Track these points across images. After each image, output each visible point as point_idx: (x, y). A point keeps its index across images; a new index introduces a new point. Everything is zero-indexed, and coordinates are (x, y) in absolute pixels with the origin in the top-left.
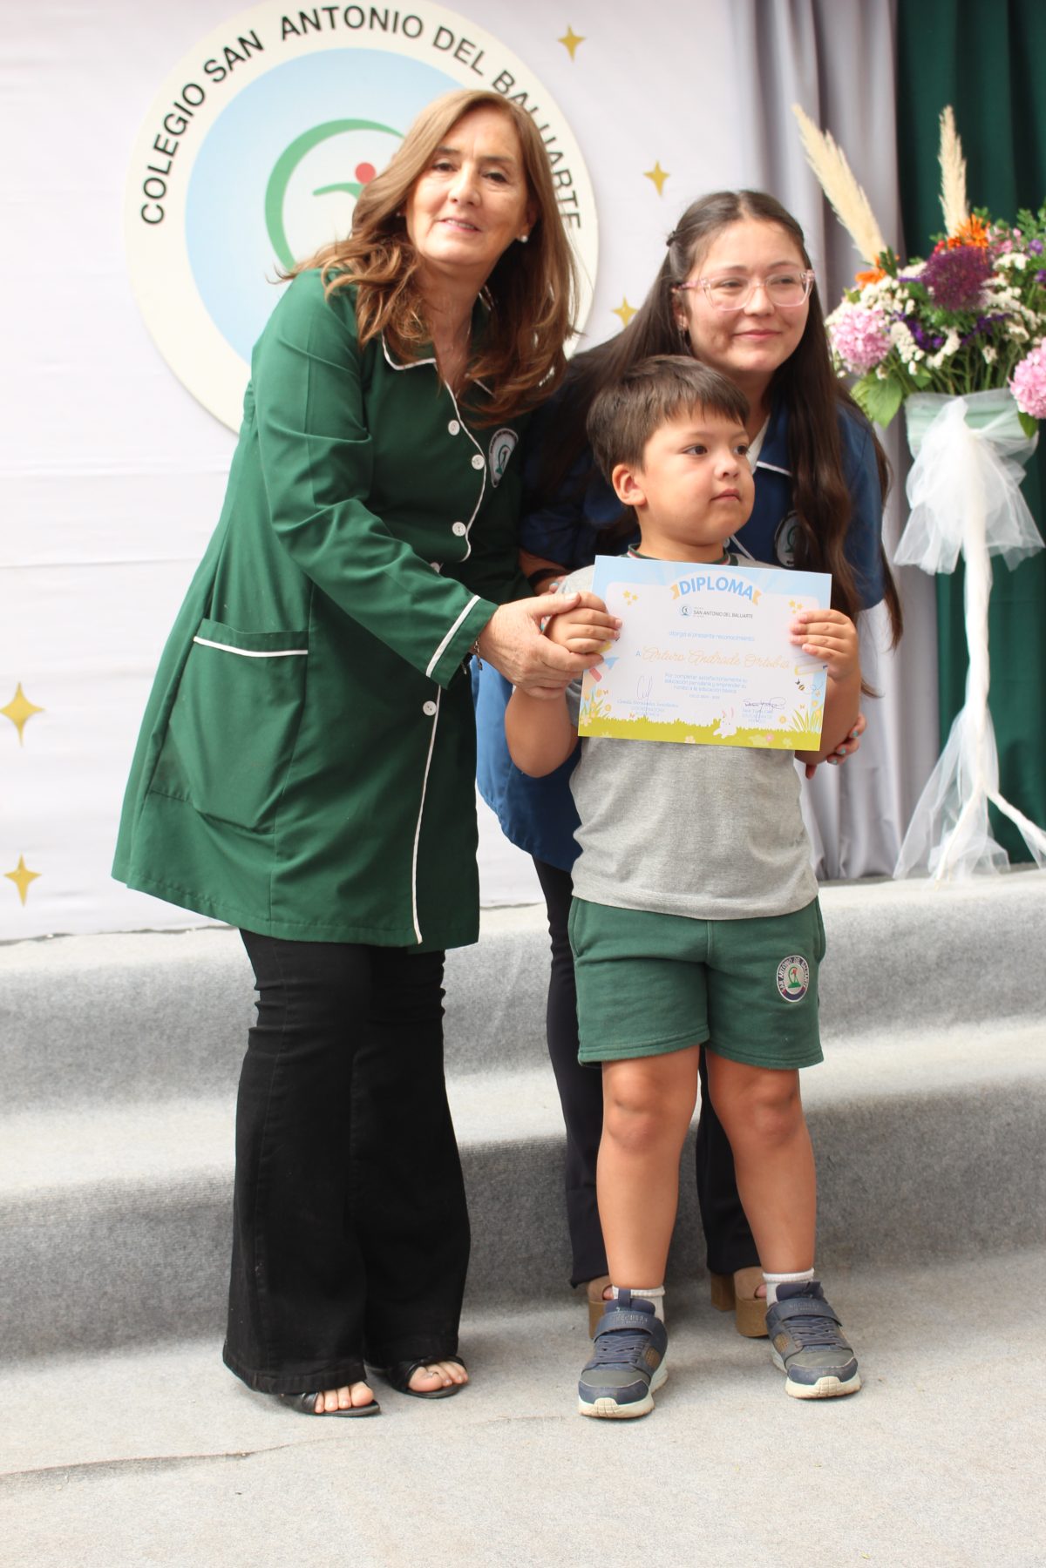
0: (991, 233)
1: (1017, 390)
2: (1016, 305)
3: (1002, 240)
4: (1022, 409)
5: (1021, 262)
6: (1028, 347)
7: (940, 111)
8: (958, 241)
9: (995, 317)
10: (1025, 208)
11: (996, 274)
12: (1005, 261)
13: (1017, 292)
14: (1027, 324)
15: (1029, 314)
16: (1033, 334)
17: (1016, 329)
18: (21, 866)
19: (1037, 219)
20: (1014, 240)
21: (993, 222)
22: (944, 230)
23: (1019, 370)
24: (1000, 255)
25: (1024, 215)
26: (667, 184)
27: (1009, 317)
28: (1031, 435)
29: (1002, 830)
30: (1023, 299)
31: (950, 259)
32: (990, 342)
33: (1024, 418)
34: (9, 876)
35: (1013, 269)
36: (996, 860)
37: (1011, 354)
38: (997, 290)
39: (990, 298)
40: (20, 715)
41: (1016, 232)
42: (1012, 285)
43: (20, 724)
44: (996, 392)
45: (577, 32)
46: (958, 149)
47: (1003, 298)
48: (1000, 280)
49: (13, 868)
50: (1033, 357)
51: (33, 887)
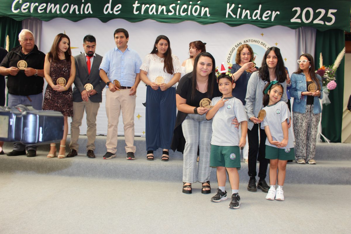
0: (325, 68)
1: (327, 86)
2: (328, 77)
3: (327, 69)
4: (328, 89)
5: (329, 71)
6: (329, 82)
7: (320, 53)
8: (321, 69)
9: (325, 78)
10: (330, 65)
11: (325, 73)
12: (327, 71)
13: (328, 75)
14: (329, 79)
15: (329, 78)
16: (330, 80)
17: (328, 80)
19: (331, 67)
20: (328, 69)
21: (326, 67)
22: (319, 67)
23: (328, 84)
24: (326, 71)
25: (329, 66)
26: (287, 60)
27: (327, 78)
28: (329, 91)
29: (322, 138)
30: (328, 76)
31: (320, 71)
32: (324, 81)
33: (328, 90)
35: (328, 73)
36: (320, 141)
37: (327, 82)
38: (326, 75)
39: (325, 76)
41: (328, 68)
42: (327, 74)
44: (325, 87)
45: (277, 43)
46: (322, 58)
47: (326, 76)
48: (326, 74)
50: (330, 83)
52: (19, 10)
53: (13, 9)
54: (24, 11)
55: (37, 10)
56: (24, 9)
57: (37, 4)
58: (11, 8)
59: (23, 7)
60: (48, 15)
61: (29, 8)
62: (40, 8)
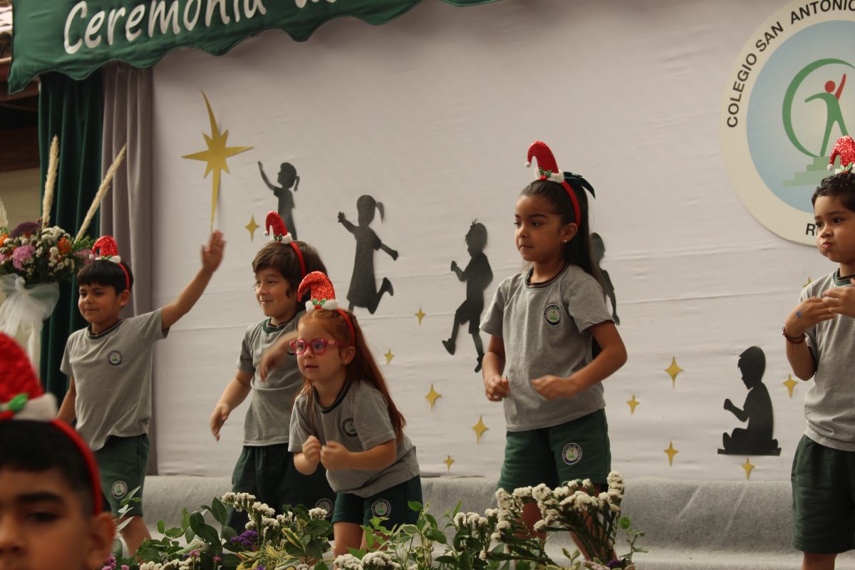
18: (671, 446)
34: (666, 451)
40: (674, 373)
43: (674, 377)
49: (667, 447)
51: (676, 457)
52: (79, 44)
53: (67, 42)
54: (92, 45)
55: (124, 32)
56: (93, 37)
57: (122, 12)
58: (63, 39)
59: (91, 30)
60: (151, 45)
61: (103, 30)
62: (130, 24)
